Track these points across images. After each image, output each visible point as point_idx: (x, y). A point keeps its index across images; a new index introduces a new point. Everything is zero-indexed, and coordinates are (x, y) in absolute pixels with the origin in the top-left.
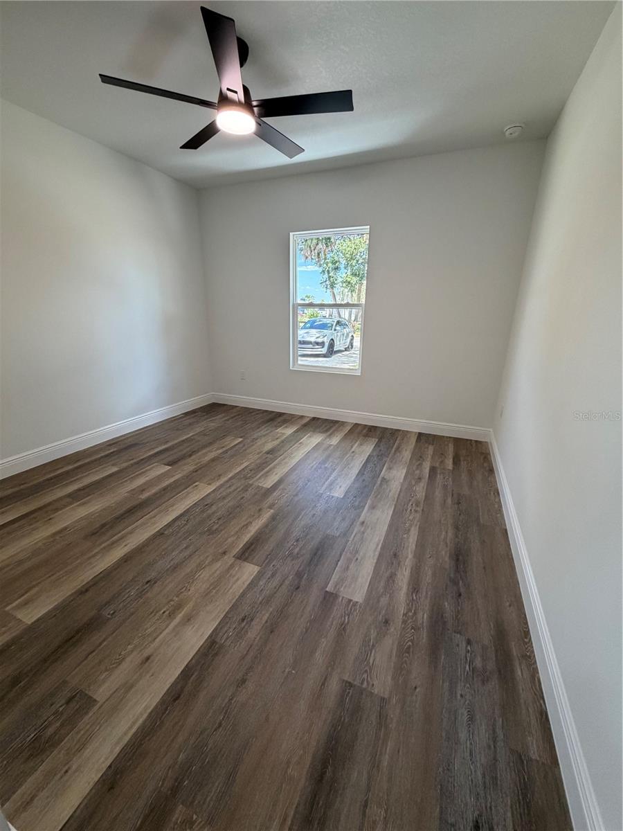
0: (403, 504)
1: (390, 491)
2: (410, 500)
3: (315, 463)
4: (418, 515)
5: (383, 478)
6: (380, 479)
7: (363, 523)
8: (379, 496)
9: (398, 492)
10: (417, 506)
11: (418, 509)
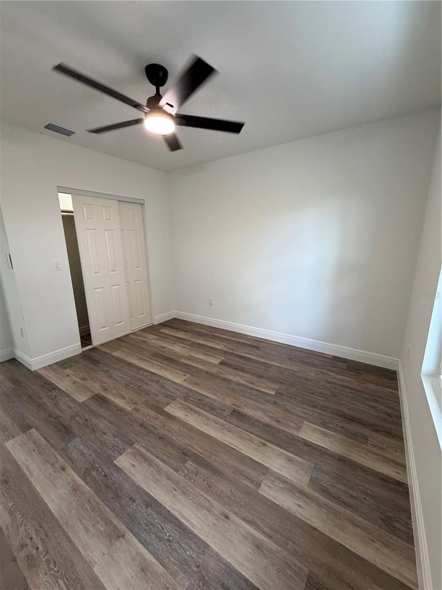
0: (50, 534)
1: (87, 530)
2: (47, 553)
3: (199, 450)
4: (15, 543)
5: (123, 536)
6: (122, 527)
7: (64, 469)
8: (87, 506)
9: (76, 541)
10: (29, 557)
11: (22, 554)
